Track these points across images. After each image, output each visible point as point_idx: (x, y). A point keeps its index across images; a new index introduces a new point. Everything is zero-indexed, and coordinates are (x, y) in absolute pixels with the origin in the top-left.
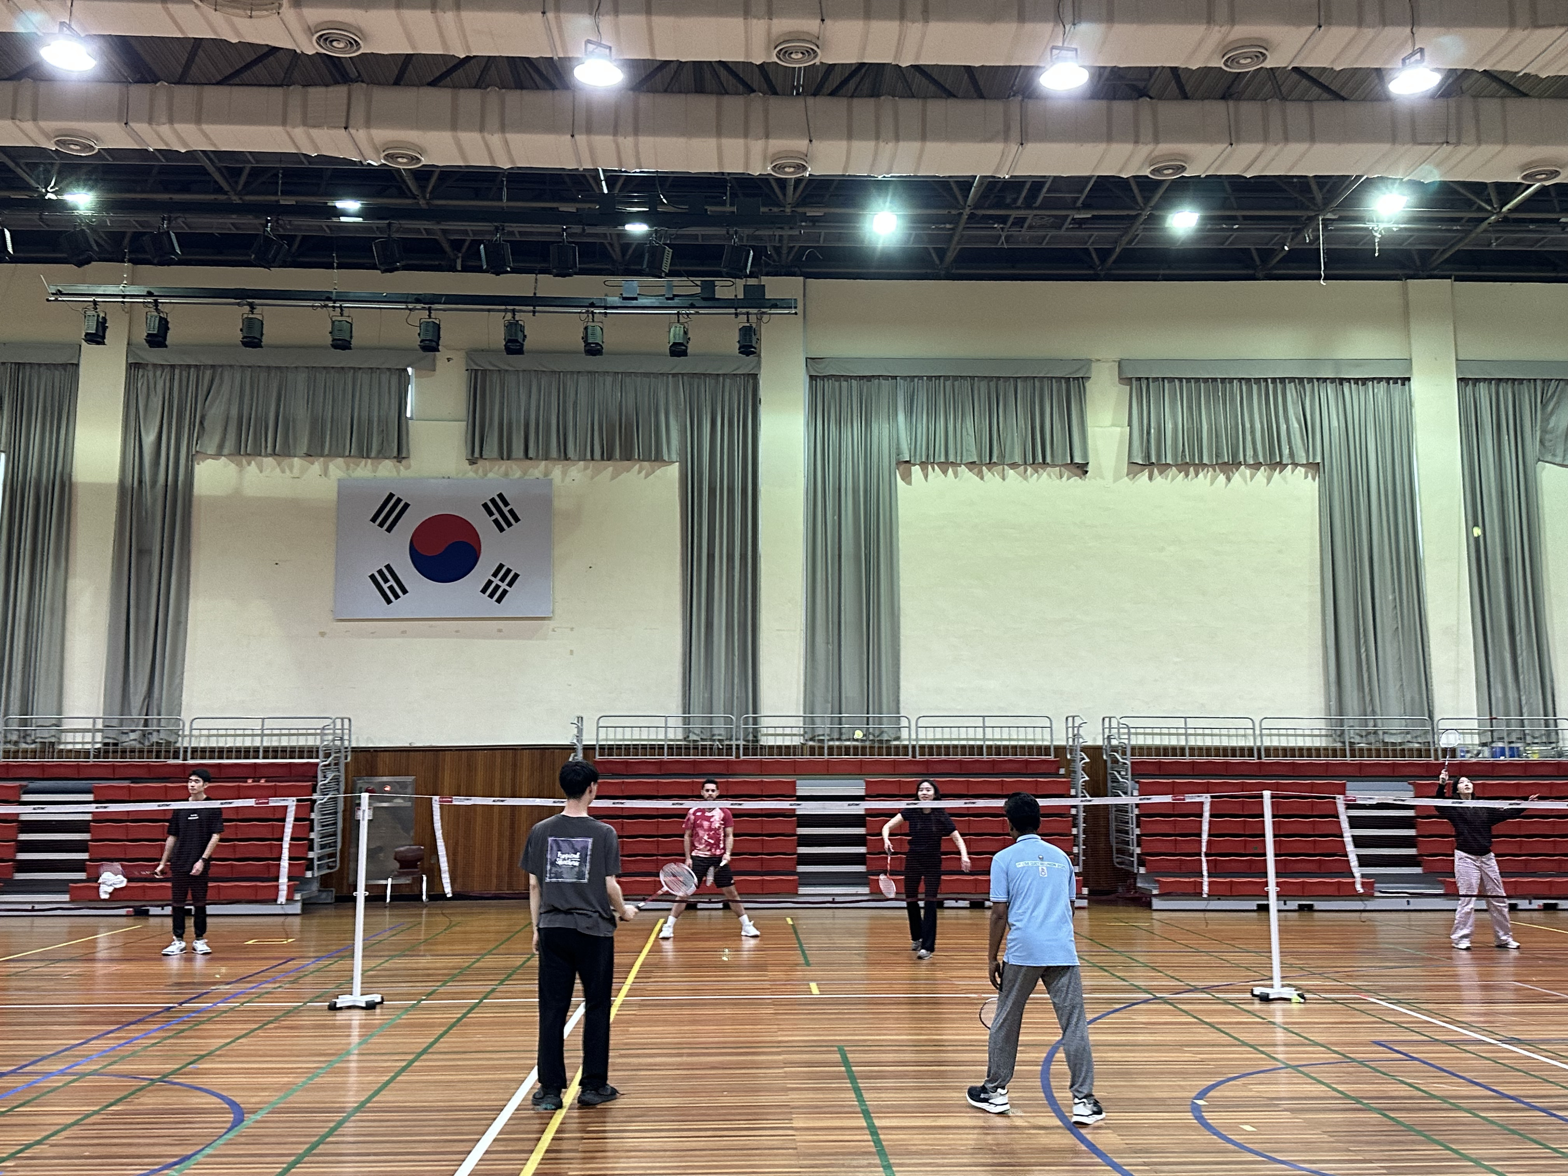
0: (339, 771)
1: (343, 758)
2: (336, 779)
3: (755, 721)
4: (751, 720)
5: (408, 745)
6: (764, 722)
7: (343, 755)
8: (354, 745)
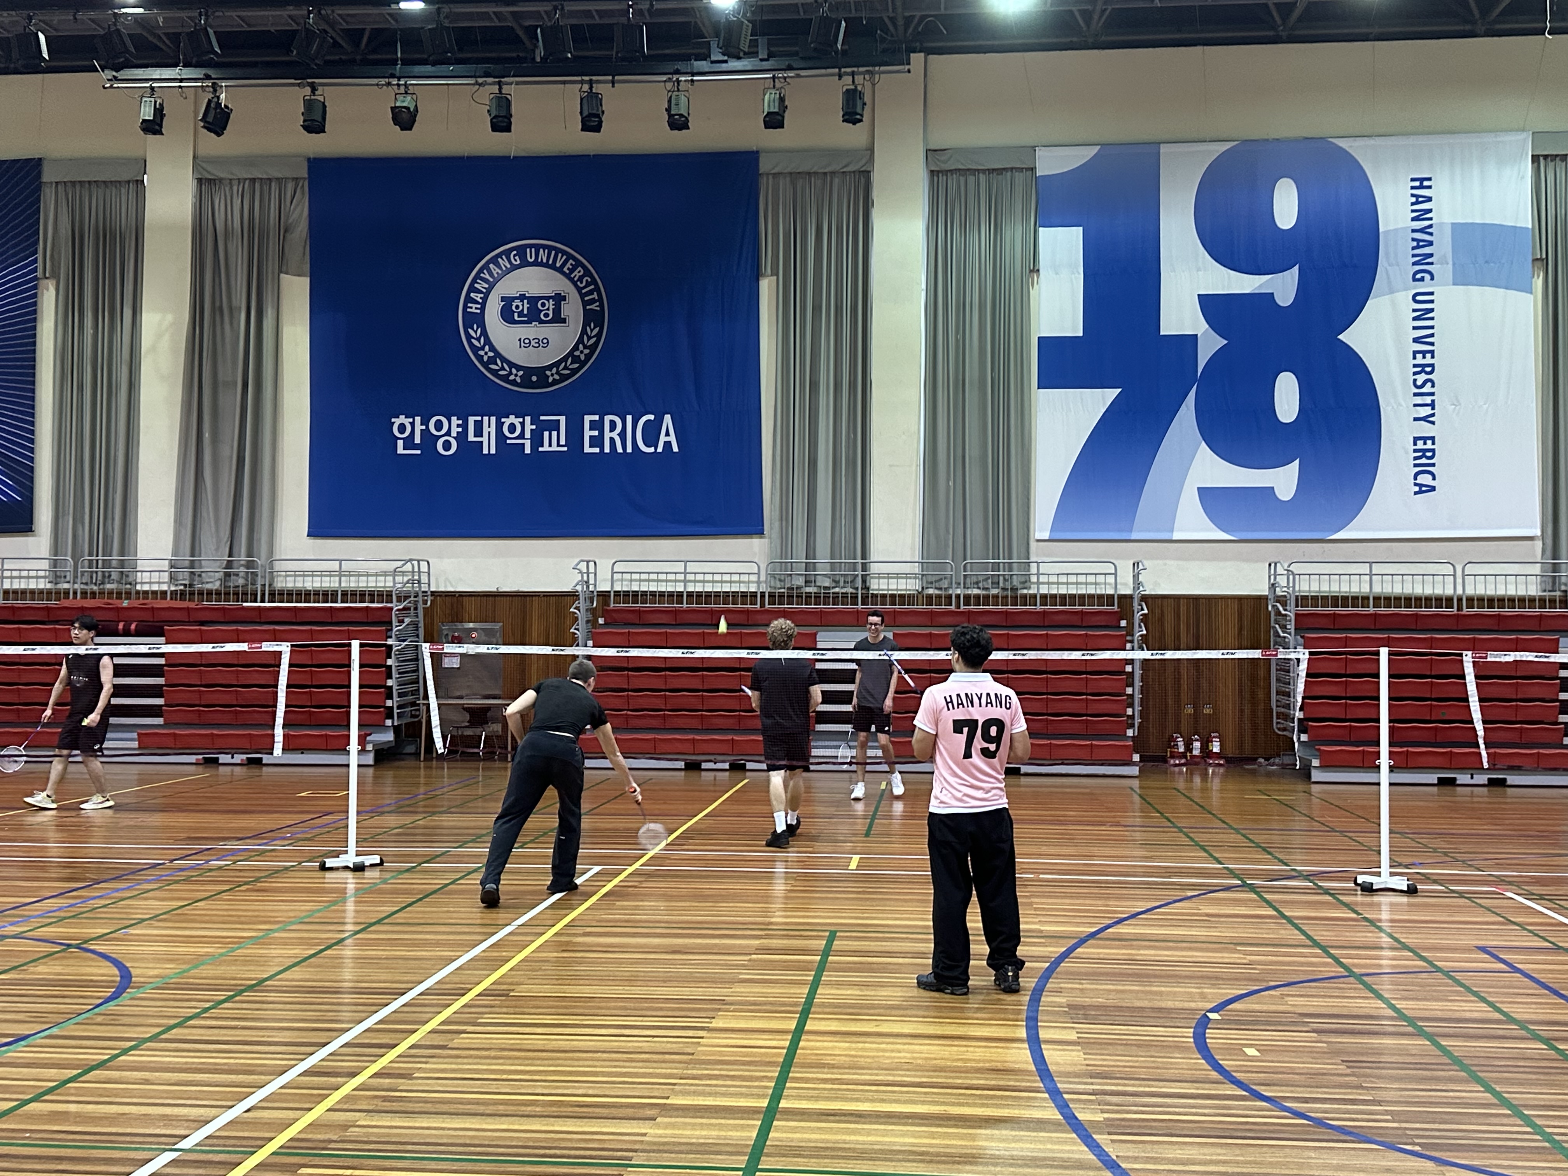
0: (417, 616)
1: (421, 602)
2: (416, 625)
3: (865, 567)
4: (860, 567)
5: (495, 590)
6: (874, 568)
7: (420, 599)
8: (433, 589)
